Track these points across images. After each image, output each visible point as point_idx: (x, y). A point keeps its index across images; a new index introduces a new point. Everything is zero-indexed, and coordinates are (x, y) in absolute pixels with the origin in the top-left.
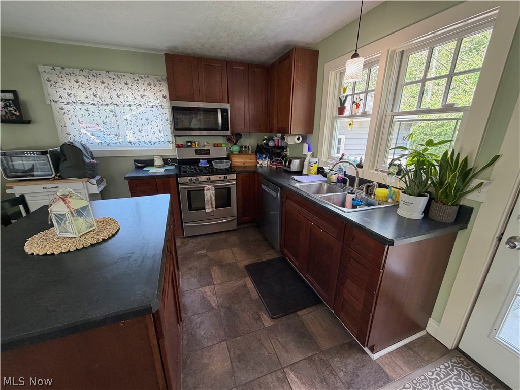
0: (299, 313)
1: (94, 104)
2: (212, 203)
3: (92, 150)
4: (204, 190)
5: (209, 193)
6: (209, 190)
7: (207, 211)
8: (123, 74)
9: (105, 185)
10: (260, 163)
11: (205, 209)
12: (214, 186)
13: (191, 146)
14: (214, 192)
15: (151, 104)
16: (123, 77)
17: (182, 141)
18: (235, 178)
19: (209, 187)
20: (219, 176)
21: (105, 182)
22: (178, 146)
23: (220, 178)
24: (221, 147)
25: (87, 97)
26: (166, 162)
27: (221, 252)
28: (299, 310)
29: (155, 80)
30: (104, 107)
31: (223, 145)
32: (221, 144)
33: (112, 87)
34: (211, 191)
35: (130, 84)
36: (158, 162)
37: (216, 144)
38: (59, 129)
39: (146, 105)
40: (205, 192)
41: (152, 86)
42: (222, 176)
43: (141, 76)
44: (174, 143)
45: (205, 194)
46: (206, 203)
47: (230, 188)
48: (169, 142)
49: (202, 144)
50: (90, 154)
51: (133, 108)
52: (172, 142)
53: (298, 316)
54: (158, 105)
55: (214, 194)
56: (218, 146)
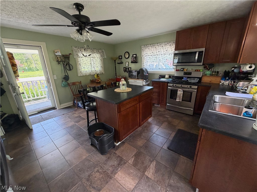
0: (181, 156)
1: (152, 56)
2: (180, 98)
3: (148, 71)
4: (177, 91)
5: (180, 93)
6: (180, 91)
7: (177, 100)
8: (162, 43)
9: (149, 83)
10: (222, 82)
11: (176, 99)
12: (183, 90)
13: (183, 71)
14: (182, 92)
15: (169, 53)
16: (162, 44)
17: (179, 68)
18: (197, 88)
19: (180, 90)
20: (187, 85)
21: (149, 82)
22: (177, 70)
23: (188, 86)
24: (200, 71)
25: (150, 54)
26: (170, 77)
27: (175, 120)
28: (182, 155)
29: (173, 43)
30: (154, 56)
31: (201, 71)
32: (200, 70)
33: (158, 48)
34: (181, 92)
35: (163, 46)
36: (167, 76)
37: (197, 70)
38: (142, 64)
39: (167, 54)
40: (178, 92)
41: (171, 46)
42: (189, 86)
43: (168, 42)
44: (176, 69)
45: (178, 93)
46: (177, 97)
47: (192, 92)
48: (173, 68)
49: (189, 70)
50: (147, 72)
51: (163, 55)
52: (175, 69)
53: (180, 156)
54: (172, 53)
55: (182, 94)
56: (198, 71)
